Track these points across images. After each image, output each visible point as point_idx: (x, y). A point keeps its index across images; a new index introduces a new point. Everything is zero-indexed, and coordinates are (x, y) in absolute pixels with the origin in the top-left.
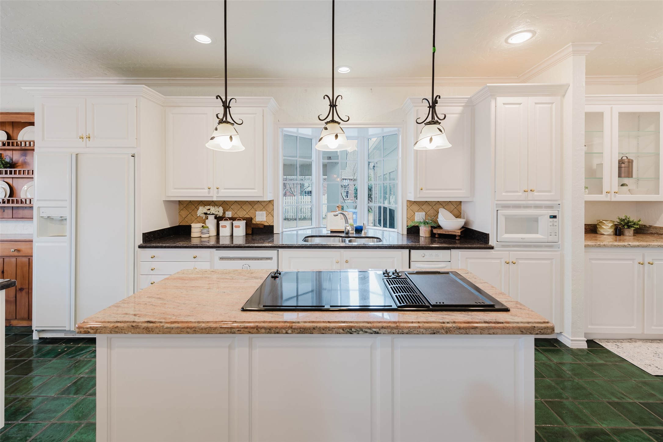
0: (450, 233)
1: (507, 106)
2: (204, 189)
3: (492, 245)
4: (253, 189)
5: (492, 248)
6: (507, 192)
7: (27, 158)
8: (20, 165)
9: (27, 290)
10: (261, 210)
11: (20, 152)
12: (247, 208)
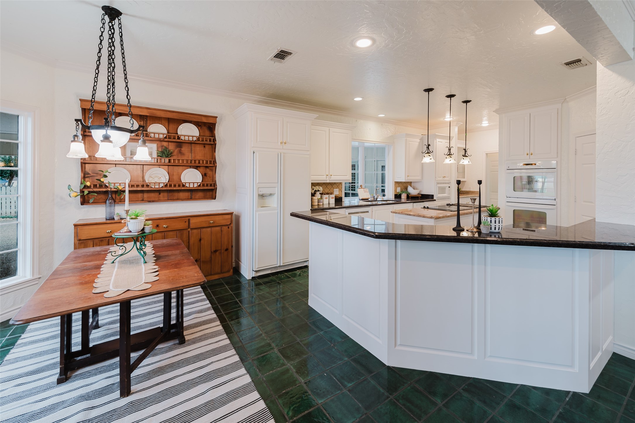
0: (414, 196)
1: (439, 143)
2: (323, 175)
3: (436, 199)
4: (346, 176)
5: (435, 200)
6: (439, 177)
7: (182, 149)
8: (176, 155)
9: (221, 251)
10: (336, 188)
11: (175, 144)
12: (330, 187)
